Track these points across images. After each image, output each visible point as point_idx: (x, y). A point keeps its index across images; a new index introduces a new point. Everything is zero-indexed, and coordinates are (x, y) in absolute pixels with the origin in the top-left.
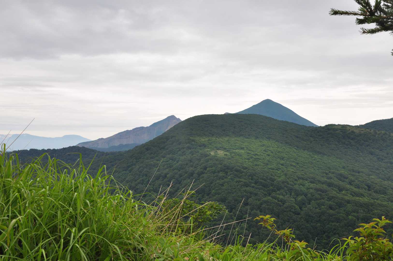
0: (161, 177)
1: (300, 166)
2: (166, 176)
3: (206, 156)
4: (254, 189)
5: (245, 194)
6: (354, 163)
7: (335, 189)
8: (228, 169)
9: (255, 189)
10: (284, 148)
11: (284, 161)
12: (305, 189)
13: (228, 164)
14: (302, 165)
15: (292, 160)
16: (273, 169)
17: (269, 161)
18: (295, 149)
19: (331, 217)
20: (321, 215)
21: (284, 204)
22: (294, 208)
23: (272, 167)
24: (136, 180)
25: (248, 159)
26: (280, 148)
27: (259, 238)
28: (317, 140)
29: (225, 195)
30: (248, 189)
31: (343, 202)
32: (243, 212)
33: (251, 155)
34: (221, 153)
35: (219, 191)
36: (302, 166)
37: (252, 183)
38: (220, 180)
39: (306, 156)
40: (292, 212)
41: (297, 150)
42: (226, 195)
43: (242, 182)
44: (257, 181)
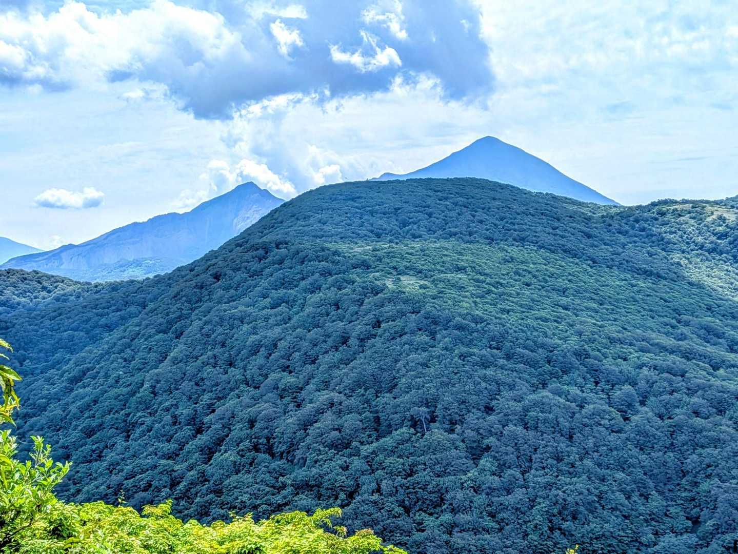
0: (263, 349)
1: (607, 309)
2: (275, 346)
3: (376, 291)
4: (506, 373)
5: (483, 384)
6: (733, 297)
7: (701, 363)
8: (436, 323)
9: (510, 372)
10: (563, 264)
11: (567, 297)
12: (629, 368)
13: (435, 312)
14: (612, 307)
15: (587, 295)
16: (546, 320)
17: (533, 300)
18: (589, 265)
19: (698, 436)
20: (674, 432)
21: (582, 407)
22: (607, 417)
23: (543, 314)
24: (197, 358)
25: (482, 297)
26: (551, 265)
27: (527, 494)
28: (635, 242)
29: (435, 391)
30: (489, 372)
31: (726, 396)
32: (481, 431)
33: (486, 286)
34: (411, 284)
35: (419, 380)
36: (613, 310)
37: (500, 358)
38: (419, 351)
39: (618, 283)
40: (604, 426)
41: (591, 267)
42: (438, 389)
43: (475, 355)
44: (512, 351)
